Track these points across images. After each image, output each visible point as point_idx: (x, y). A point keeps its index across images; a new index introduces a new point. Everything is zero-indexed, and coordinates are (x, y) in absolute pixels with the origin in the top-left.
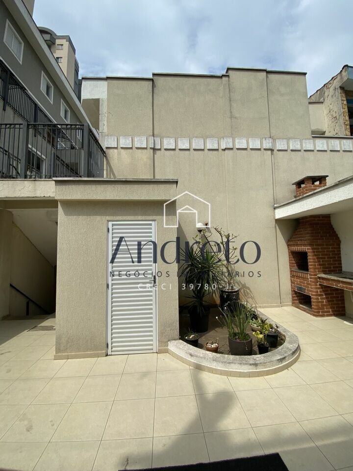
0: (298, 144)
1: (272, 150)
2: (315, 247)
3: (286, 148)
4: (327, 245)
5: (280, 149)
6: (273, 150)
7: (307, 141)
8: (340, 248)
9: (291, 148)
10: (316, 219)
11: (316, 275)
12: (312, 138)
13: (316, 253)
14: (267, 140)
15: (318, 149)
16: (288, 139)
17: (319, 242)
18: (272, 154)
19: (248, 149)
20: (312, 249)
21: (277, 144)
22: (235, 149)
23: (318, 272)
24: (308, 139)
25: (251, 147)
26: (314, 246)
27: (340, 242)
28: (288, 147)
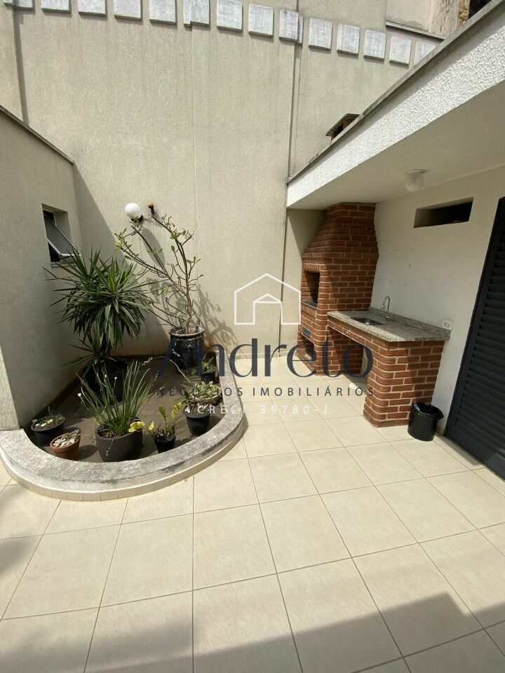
0: (353, 40)
1: (298, 45)
2: (333, 264)
3: (327, 45)
4: (354, 261)
5: (316, 44)
6: (301, 45)
7: (374, 35)
8: (375, 268)
9: (339, 47)
10: (349, 211)
11: (325, 312)
12: (385, 29)
13: (332, 276)
14: (289, 17)
15: (392, 58)
16: (336, 22)
17: (342, 255)
18: (297, 55)
19: (245, 33)
20: (328, 268)
21: (311, 30)
22: (214, 29)
23: (331, 307)
24: (376, 30)
25: (251, 29)
26: (331, 262)
27: (377, 256)
28: (333, 41)
